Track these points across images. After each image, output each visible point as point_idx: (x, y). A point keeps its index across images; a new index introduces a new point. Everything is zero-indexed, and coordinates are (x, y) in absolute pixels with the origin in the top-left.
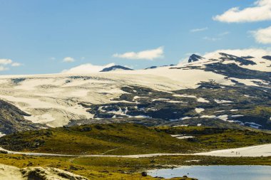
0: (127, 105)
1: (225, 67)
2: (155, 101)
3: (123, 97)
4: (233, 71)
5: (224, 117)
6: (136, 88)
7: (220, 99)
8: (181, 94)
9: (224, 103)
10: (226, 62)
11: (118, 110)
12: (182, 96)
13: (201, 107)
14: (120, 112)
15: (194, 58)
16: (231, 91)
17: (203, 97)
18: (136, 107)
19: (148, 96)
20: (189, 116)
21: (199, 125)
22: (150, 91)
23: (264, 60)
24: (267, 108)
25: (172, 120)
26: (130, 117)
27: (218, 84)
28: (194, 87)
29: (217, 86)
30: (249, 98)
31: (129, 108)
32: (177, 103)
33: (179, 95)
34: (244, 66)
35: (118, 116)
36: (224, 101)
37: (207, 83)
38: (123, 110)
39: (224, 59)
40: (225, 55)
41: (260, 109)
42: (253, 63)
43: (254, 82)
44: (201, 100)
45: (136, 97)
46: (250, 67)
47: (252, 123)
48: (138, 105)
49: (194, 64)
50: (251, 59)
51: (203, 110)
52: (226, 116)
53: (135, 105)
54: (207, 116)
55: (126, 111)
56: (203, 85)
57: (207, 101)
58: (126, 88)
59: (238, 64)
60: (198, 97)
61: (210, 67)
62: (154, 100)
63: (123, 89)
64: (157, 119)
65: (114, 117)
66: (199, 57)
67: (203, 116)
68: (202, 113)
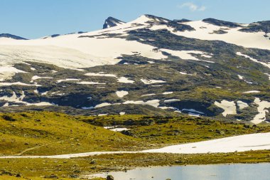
0: (24, 88)
1: (153, 34)
2: (62, 83)
3: (17, 78)
4: (164, 39)
5: (155, 103)
6: (34, 65)
7: (148, 79)
8: (96, 72)
9: (154, 84)
10: (155, 28)
11: (12, 95)
12: (98, 74)
13: (124, 89)
14: (14, 99)
15: (111, 22)
16: (162, 67)
17: (126, 76)
18: (36, 91)
19: (51, 76)
20: (107, 101)
21: (122, 114)
22: (54, 69)
23: (205, 24)
24: (210, 89)
25: (85, 108)
26: (29, 104)
27: (145, 58)
28: (114, 62)
29: (143, 61)
30: (187, 77)
31: (26, 93)
32: (91, 85)
33: (93, 74)
34: (179, 33)
35: (11, 103)
36: (154, 81)
37: (130, 57)
38: (19, 95)
39: (151, 24)
40: (153, 17)
41: (202, 90)
42: (190, 29)
43: (193, 54)
44: (124, 80)
45: (35, 78)
46: (186, 34)
47: (192, 110)
48: (38, 89)
49: (111, 30)
50: (188, 24)
51: (126, 93)
52: (158, 101)
53: (34, 88)
54: (132, 102)
55: (23, 96)
56: (125, 59)
57: (132, 82)
58: (20, 64)
59: (171, 29)
60: (119, 76)
61: (134, 35)
62: (59, 81)
63: (16, 66)
64: (65, 107)
65: (6, 105)
66: (117, 21)
67: (127, 102)
68: (125, 98)
